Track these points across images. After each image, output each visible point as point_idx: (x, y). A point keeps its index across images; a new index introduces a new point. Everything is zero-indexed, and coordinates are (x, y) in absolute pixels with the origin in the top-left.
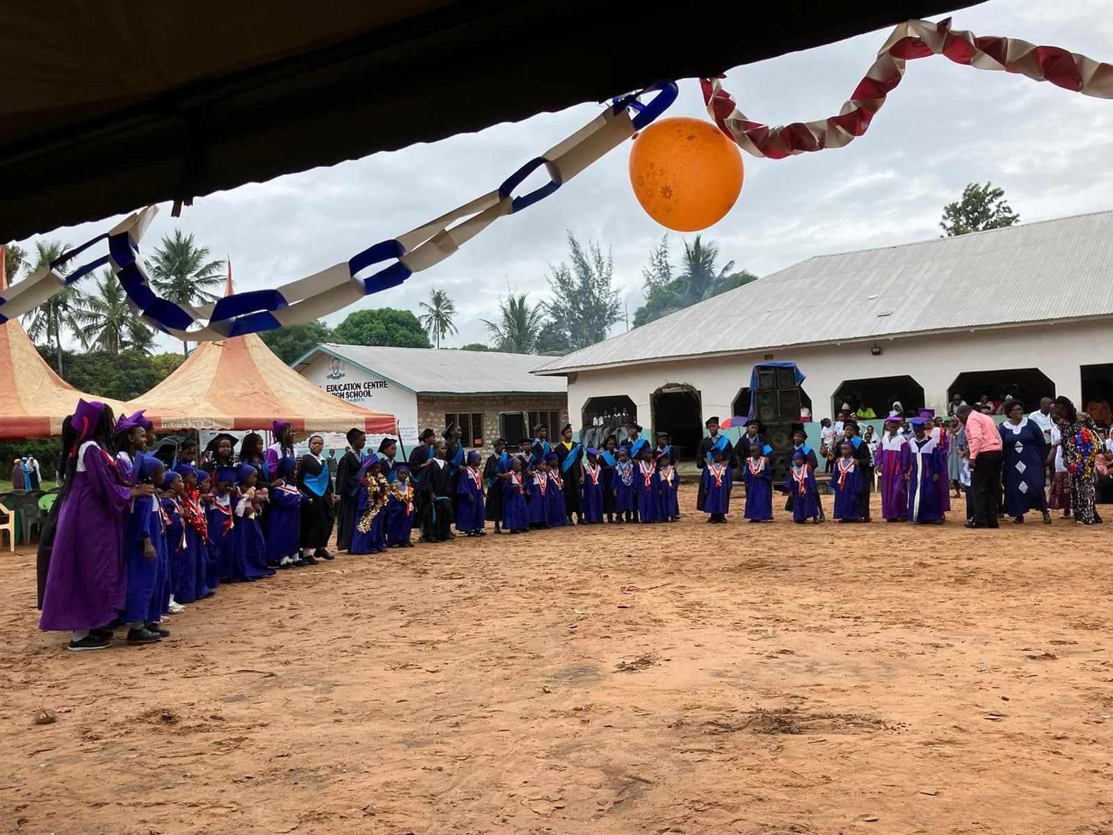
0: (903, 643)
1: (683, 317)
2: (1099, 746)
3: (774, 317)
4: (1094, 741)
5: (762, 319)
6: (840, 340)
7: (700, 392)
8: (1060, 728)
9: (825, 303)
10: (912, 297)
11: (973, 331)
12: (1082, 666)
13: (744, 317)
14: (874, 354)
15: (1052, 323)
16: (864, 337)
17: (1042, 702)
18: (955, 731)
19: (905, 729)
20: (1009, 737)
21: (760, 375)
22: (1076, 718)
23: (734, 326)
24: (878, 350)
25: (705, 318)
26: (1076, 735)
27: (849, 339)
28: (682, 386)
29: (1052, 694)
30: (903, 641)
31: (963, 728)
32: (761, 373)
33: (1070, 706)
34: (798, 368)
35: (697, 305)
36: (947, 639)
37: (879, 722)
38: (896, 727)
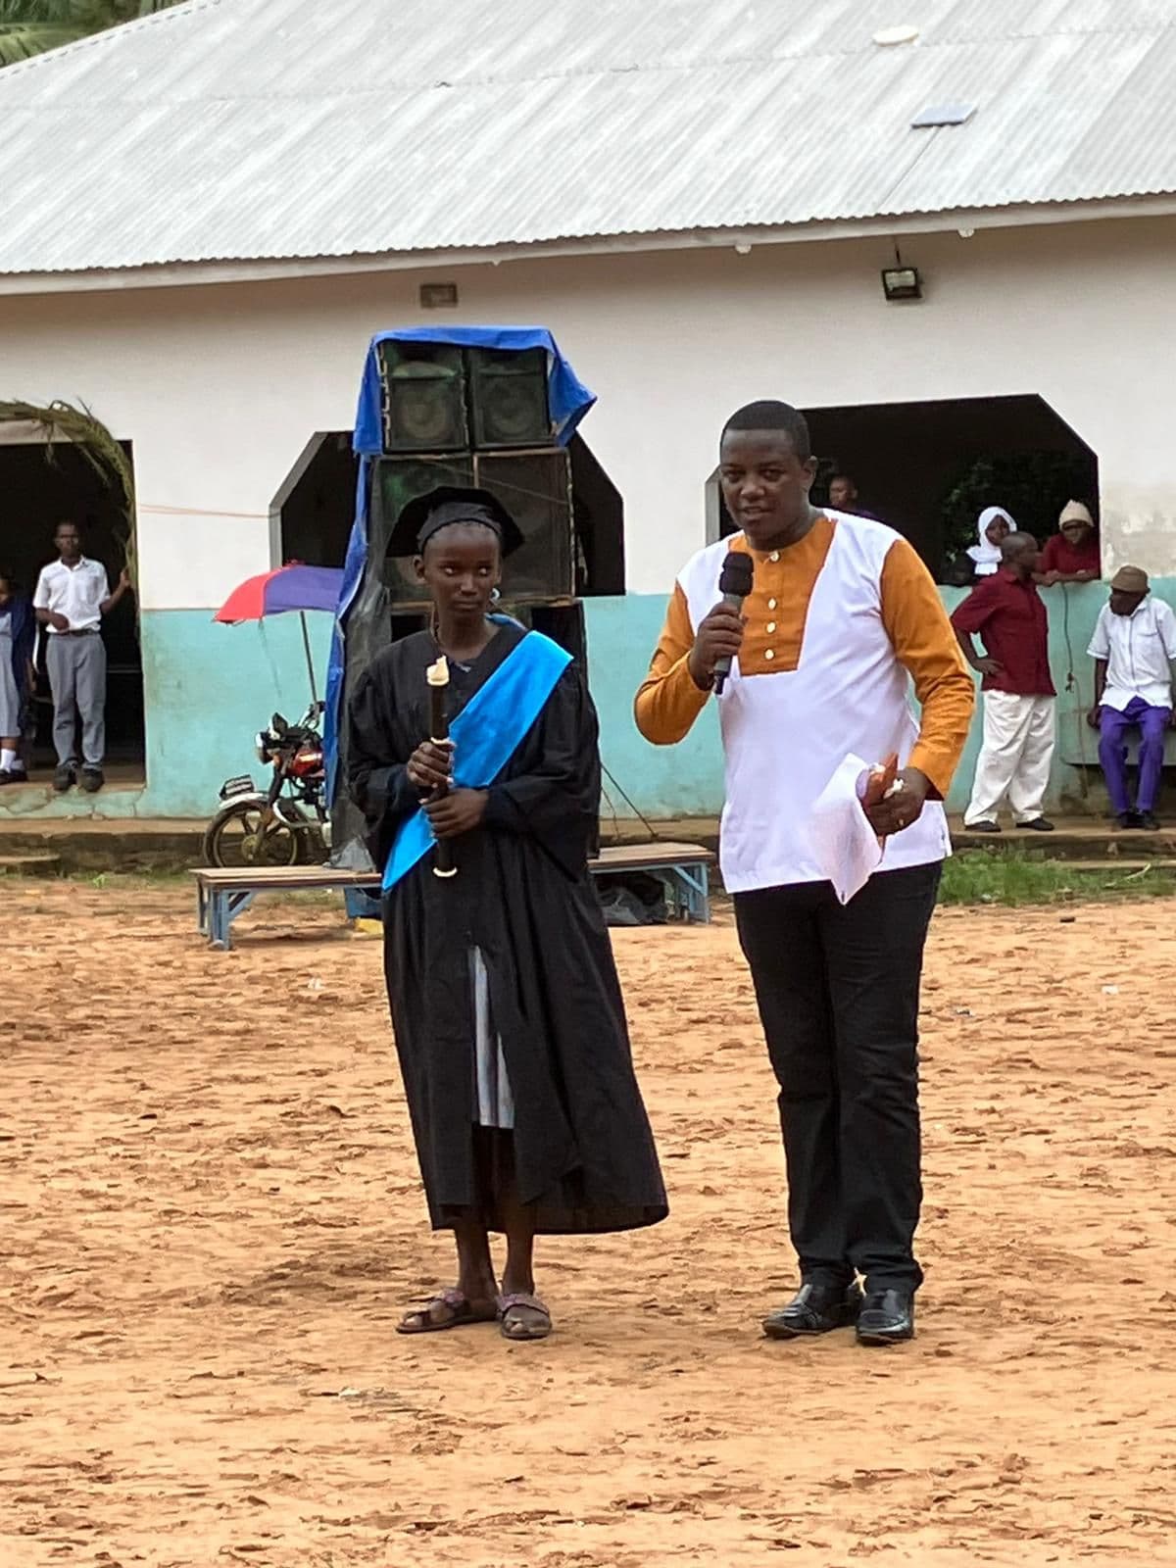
1: (50, 92)
3: (463, 110)
5: (410, 119)
6: (749, 228)
7: (127, 446)
9: (689, 54)
10: (1060, 47)
13: (329, 104)
14: (895, 295)
16: (852, 221)
21: (395, 383)
23: (280, 146)
24: (908, 278)
25: (153, 102)
27: (788, 226)
28: (47, 417)
32: (401, 372)
34: (565, 356)
35: (119, 32)
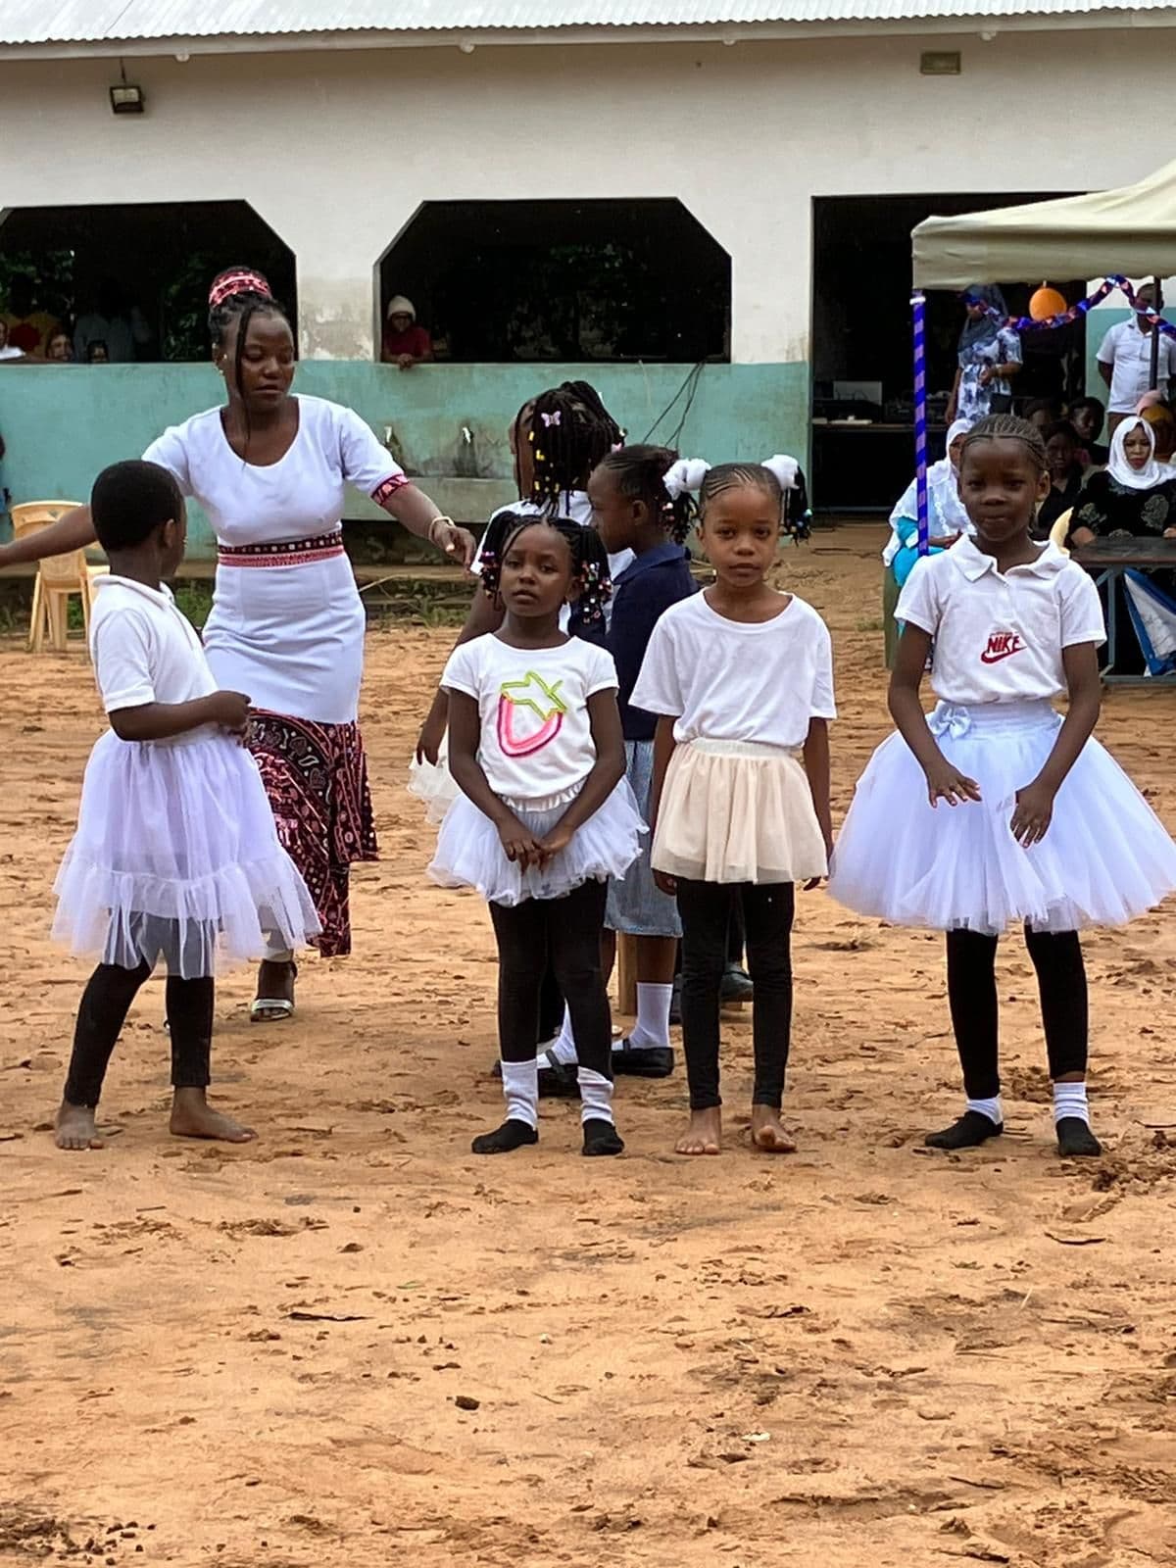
0: (158, 1227)
2: (730, 1540)
4: (712, 1523)
8: (619, 1490)
11: (469, 49)
12: (712, 1268)
14: (121, 108)
15: (730, 39)
16: (83, 43)
17: (577, 1404)
18: (295, 1535)
19: (132, 1544)
20: (462, 1536)
22: (672, 1450)
24: (133, 95)
26: (666, 1505)
27: (27, 44)
29: (609, 1375)
30: (160, 1217)
31: (324, 1518)
33: (655, 1410)
36: (304, 1200)
37: (47, 1529)
38: (102, 1538)
